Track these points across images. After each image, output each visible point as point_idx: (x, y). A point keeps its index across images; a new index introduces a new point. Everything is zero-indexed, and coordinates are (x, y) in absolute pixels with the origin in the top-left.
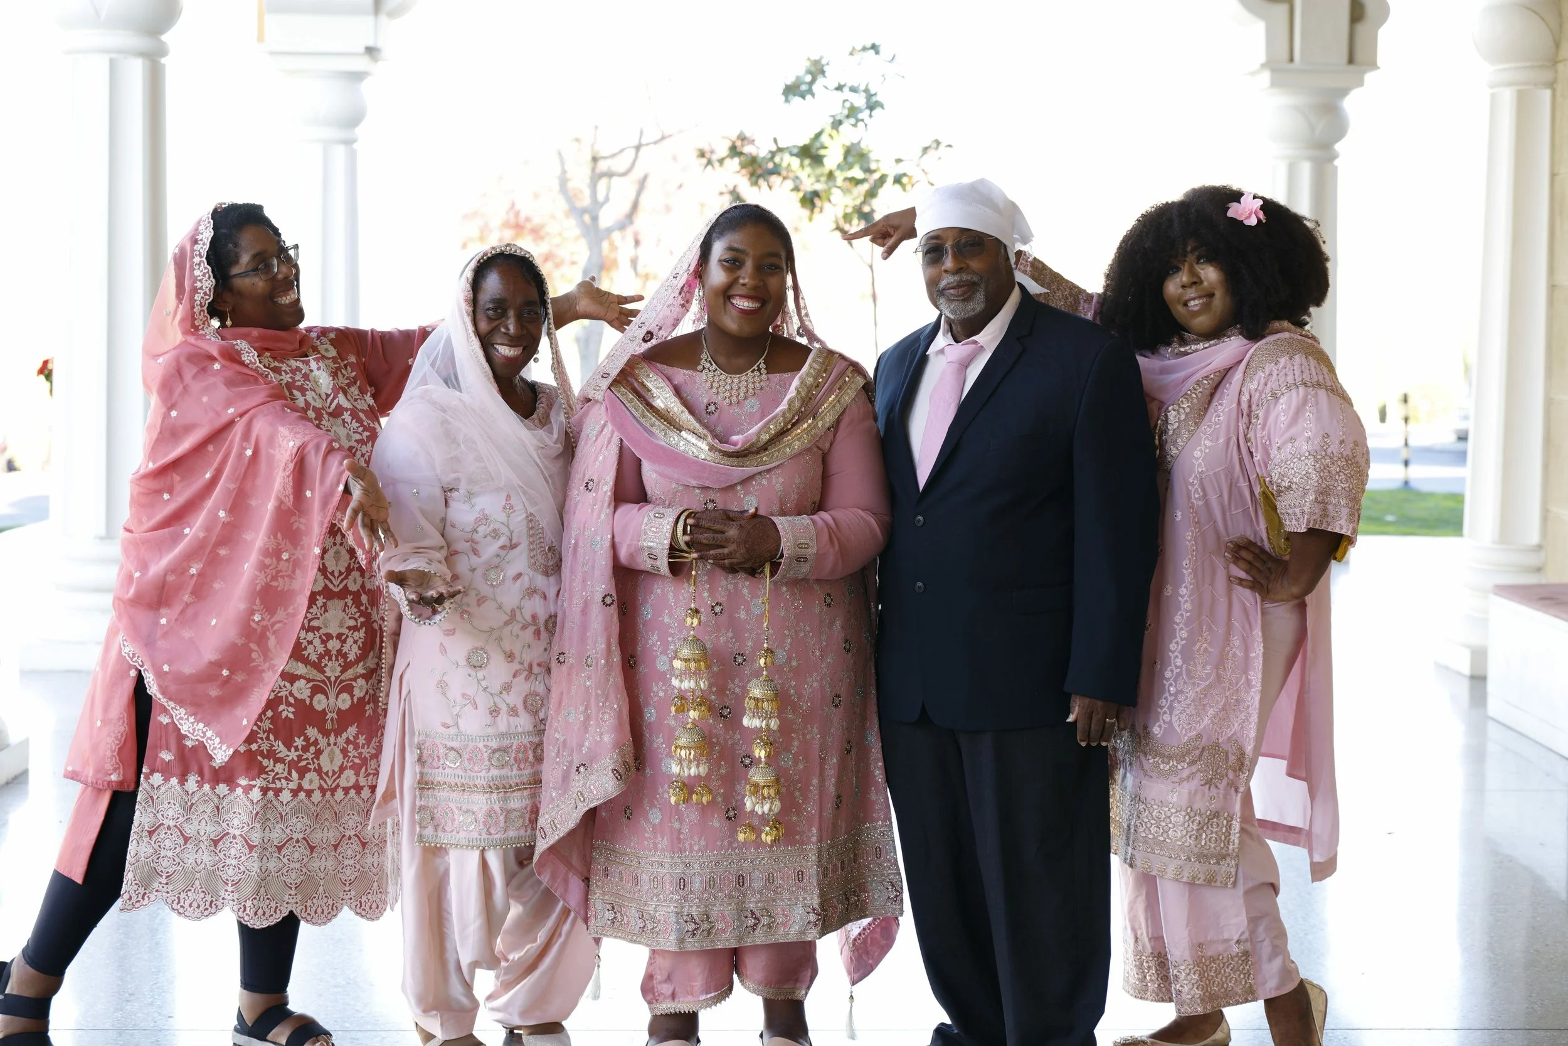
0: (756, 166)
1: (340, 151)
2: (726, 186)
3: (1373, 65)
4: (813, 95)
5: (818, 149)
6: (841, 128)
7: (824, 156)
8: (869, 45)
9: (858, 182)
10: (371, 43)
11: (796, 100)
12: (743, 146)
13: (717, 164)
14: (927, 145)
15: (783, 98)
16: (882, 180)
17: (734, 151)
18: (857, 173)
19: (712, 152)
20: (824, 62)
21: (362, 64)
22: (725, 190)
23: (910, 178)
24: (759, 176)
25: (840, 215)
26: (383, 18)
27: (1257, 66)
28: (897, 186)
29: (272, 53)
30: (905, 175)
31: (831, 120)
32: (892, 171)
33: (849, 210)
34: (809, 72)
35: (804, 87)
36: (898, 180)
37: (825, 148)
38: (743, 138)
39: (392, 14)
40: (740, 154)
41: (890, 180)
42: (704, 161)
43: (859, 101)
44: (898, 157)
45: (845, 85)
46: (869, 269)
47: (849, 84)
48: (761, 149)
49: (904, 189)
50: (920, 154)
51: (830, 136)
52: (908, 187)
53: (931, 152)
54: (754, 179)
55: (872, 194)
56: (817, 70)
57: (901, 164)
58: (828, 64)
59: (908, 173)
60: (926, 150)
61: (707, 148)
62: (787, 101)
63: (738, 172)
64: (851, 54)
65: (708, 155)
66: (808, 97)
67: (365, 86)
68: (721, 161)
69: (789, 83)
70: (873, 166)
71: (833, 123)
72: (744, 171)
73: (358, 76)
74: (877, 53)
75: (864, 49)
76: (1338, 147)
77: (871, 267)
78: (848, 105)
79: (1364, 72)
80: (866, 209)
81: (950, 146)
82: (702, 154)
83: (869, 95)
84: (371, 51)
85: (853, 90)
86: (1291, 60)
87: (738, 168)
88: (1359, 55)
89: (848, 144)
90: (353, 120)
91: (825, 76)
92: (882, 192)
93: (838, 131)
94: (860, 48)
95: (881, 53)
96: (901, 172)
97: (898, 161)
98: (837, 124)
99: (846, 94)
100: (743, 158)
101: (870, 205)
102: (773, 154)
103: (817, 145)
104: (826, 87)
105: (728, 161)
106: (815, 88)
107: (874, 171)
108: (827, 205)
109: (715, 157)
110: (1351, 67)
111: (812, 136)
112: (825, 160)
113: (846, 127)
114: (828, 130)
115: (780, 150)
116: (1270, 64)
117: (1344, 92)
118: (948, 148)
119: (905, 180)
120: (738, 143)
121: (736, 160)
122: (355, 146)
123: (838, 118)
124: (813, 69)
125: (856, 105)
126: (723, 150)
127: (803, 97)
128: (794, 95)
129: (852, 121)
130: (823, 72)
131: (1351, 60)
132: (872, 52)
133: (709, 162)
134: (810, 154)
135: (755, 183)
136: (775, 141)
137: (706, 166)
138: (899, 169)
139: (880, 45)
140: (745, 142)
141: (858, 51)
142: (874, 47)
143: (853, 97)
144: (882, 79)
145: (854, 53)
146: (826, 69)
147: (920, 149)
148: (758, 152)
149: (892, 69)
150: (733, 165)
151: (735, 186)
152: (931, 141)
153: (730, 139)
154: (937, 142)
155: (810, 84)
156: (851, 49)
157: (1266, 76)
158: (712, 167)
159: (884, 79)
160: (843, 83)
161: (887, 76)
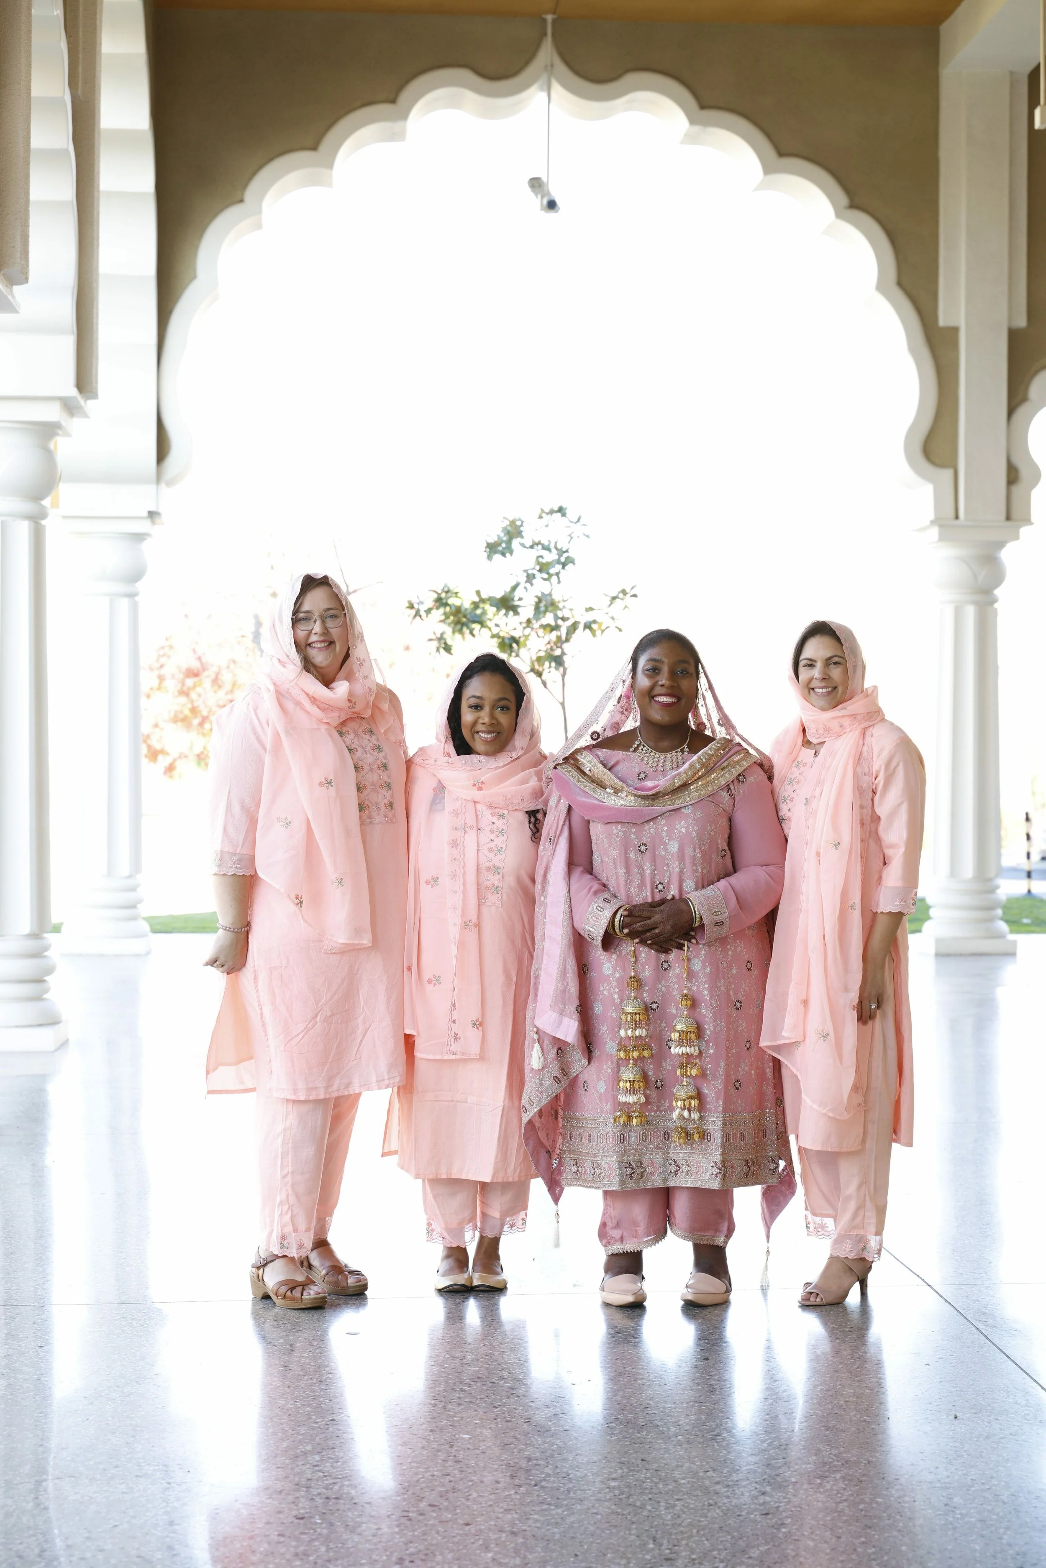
0: (460, 615)
1: (125, 602)
2: (434, 633)
3: (1027, 521)
4: (511, 553)
5: (514, 600)
6: (534, 581)
7: (519, 606)
8: (556, 509)
9: (552, 628)
10: (153, 509)
11: (497, 557)
12: (447, 598)
13: (424, 615)
14: (614, 595)
15: (487, 555)
16: (574, 627)
17: (440, 602)
18: (550, 620)
19: (421, 603)
20: (519, 523)
21: (144, 526)
22: (434, 637)
23: (600, 624)
24: (463, 624)
25: (534, 658)
26: (163, 486)
27: (928, 523)
28: (587, 630)
29: (65, 517)
30: (594, 622)
31: (525, 574)
32: (583, 618)
33: (542, 654)
34: (507, 532)
35: (503, 546)
36: (588, 626)
37: (520, 599)
38: (447, 590)
39: (169, 484)
40: (446, 604)
41: (581, 626)
42: (413, 612)
43: (552, 557)
44: (588, 607)
45: (538, 543)
46: (560, 707)
47: (542, 543)
48: (465, 600)
49: (594, 635)
50: (609, 603)
51: (525, 588)
52: (598, 633)
53: (617, 600)
54: (459, 627)
55: (564, 639)
56: (514, 531)
57: (591, 612)
58: (523, 525)
59: (599, 620)
60: (614, 598)
61: (415, 601)
62: (489, 558)
63: (443, 621)
64: (541, 517)
65: (416, 606)
66: (508, 555)
67: (146, 545)
68: (428, 611)
69: (490, 542)
70: (566, 613)
71: (526, 577)
72: (448, 621)
73: (140, 537)
74: (564, 515)
75: (552, 512)
76: (997, 592)
77: (563, 704)
78: (540, 561)
79: (1020, 527)
80: (558, 652)
81: (635, 596)
82: (411, 606)
83: (561, 552)
84: (152, 515)
85: (547, 548)
86: (957, 517)
87: (442, 617)
88: (1015, 514)
89: (540, 595)
90: (135, 575)
91: (522, 537)
92: (575, 637)
93: (532, 585)
94: (547, 511)
95: (567, 515)
96: (591, 619)
97: (589, 609)
98: (530, 578)
99: (539, 551)
100: (448, 609)
102: (476, 605)
103: (514, 596)
104: (523, 545)
105: (434, 611)
106: (515, 546)
107: (568, 619)
108: (523, 651)
109: (423, 608)
110: (1009, 523)
111: (508, 590)
112: (520, 610)
113: (538, 581)
114: (523, 583)
115: (483, 601)
116: (938, 521)
117: (1001, 545)
118: (633, 598)
119: (594, 626)
120: (443, 595)
121: (442, 610)
122: (136, 598)
123: (530, 572)
124: (509, 529)
125: (548, 561)
126: (430, 603)
127: (504, 555)
128: (496, 553)
129: (545, 575)
130: (519, 534)
131: (1008, 518)
132: (559, 515)
133: (417, 614)
134: (506, 604)
135: (461, 631)
136: (477, 593)
137: (415, 616)
138: (590, 617)
139: (566, 508)
140: (449, 594)
141: (547, 514)
142: (561, 510)
143: (545, 553)
144: (570, 538)
145: (544, 515)
146: (522, 529)
147: (609, 599)
148: (462, 603)
149: (578, 529)
150: (438, 614)
151: (442, 634)
152: (619, 593)
153: (436, 592)
154: (624, 592)
155: (509, 542)
156: (540, 511)
157: (935, 531)
158: (420, 616)
159: (572, 538)
160: (537, 541)
161: (572, 535)
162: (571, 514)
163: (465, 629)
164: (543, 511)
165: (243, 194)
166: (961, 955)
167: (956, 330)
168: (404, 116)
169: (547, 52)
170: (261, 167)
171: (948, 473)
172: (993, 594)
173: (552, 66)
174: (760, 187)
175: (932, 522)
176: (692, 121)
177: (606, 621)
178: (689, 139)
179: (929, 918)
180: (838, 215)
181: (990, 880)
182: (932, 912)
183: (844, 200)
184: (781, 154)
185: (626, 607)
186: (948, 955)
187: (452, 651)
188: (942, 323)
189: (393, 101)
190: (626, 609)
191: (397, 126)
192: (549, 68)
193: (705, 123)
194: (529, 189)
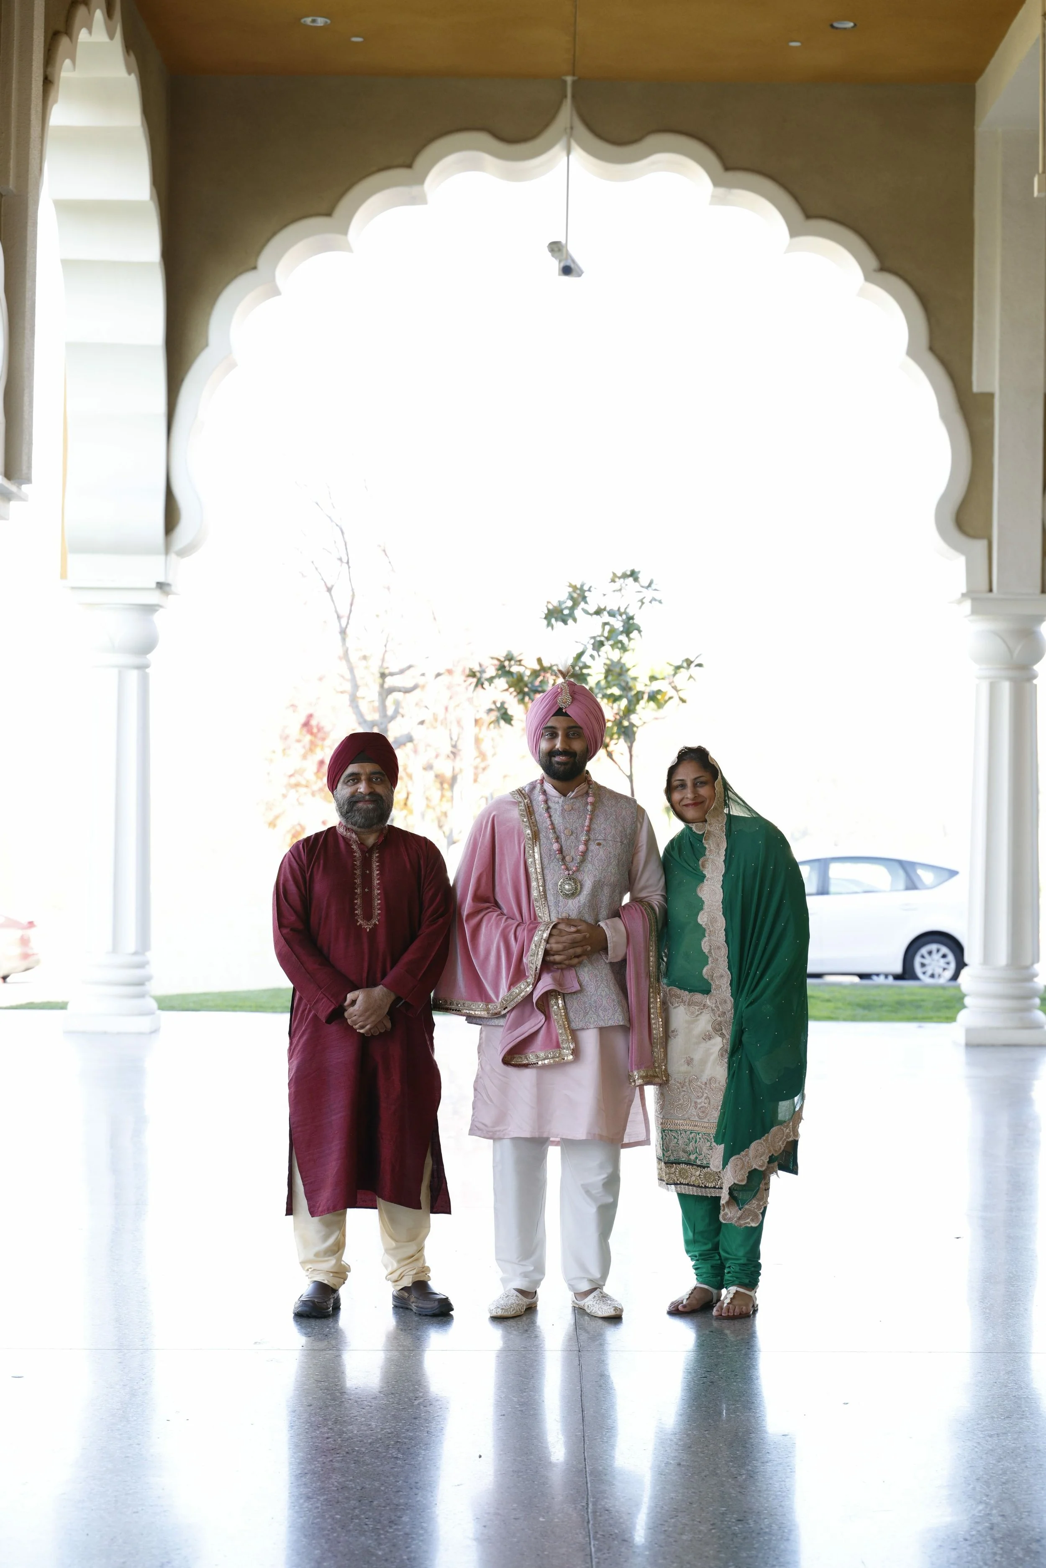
0: (521, 684)
1: (134, 675)
2: (495, 703)
4: (575, 620)
5: (581, 668)
6: (603, 649)
7: (589, 675)
8: (629, 573)
9: (615, 699)
10: (162, 579)
11: (560, 624)
12: (510, 666)
13: (486, 684)
14: (679, 663)
15: (545, 622)
16: (639, 696)
17: (503, 670)
18: (616, 691)
19: (482, 671)
20: (586, 588)
21: (154, 597)
22: (493, 707)
23: (664, 695)
24: (525, 694)
26: (173, 557)
28: (652, 701)
29: (74, 588)
30: (659, 692)
31: (592, 641)
32: (647, 688)
34: (572, 598)
35: (566, 612)
36: (653, 697)
37: (588, 667)
38: (510, 658)
39: (181, 554)
40: (509, 673)
41: (645, 697)
42: (474, 680)
43: (618, 624)
45: (605, 609)
46: (628, 780)
47: (608, 609)
48: (527, 669)
49: (659, 706)
50: (673, 673)
51: (592, 656)
52: (663, 704)
53: (682, 670)
54: (520, 696)
55: (629, 711)
56: (579, 595)
57: (655, 683)
58: (589, 590)
59: (663, 690)
60: (678, 668)
61: (477, 668)
62: (549, 624)
63: (507, 690)
64: (613, 581)
65: (478, 675)
66: (570, 621)
67: (158, 616)
68: (491, 680)
69: (550, 607)
70: (630, 684)
71: (593, 644)
72: (512, 689)
73: (150, 609)
74: (636, 580)
75: (624, 576)
77: (630, 778)
78: (607, 628)
80: (626, 723)
81: (700, 665)
82: (473, 674)
83: (627, 619)
84: (162, 586)
85: (612, 614)
86: (991, 590)
87: (506, 686)
89: (609, 663)
90: (146, 648)
91: (586, 603)
92: (640, 707)
93: (598, 651)
94: (619, 574)
95: (640, 580)
96: (655, 689)
97: (653, 678)
98: (598, 645)
99: (605, 617)
100: (510, 677)
101: (629, 720)
102: (535, 674)
103: (581, 665)
104: (586, 612)
105: (496, 681)
106: (578, 613)
107: (631, 689)
109: (484, 677)
111: (575, 656)
112: (589, 679)
113: (607, 648)
114: (590, 651)
115: (544, 669)
116: (972, 594)
118: (699, 668)
119: (659, 697)
120: (506, 663)
121: (504, 679)
122: (147, 670)
123: (598, 639)
124: (575, 595)
125: (616, 627)
126: (491, 672)
127: (565, 622)
128: (556, 620)
129: (611, 642)
130: (584, 598)
132: (631, 579)
133: (479, 682)
135: (522, 701)
136: (539, 661)
137: (476, 686)
138: (655, 686)
139: (639, 572)
140: (512, 662)
141: (619, 578)
142: (634, 575)
143: (612, 620)
144: (640, 603)
145: (617, 580)
146: (587, 594)
147: (672, 668)
148: (524, 672)
149: (648, 594)
150: (502, 683)
151: (503, 703)
152: (683, 661)
153: (498, 660)
154: (689, 662)
155: (572, 609)
156: (612, 575)
157: (967, 605)
158: (482, 684)
159: (643, 603)
160: (603, 607)
161: (644, 601)
162: (644, 580)
163: (527, 699)
164: (614, 574)
165: (256, 260)
166: (993, 1046)
167: (991, 395)
168: (421, 180)
169: (566, 113)
170: (274, 234)
171: (982, 544)
172: (1033, 670)
173: (572, 128)
174: (789, 250)
175: (963, 595)
176: (716, 183)
177: (671, 692)
178: (716, 200)
179: (964, 1007)
180: (867, 278)
181: (1027, 968)
182: (967, 1001)
183: (873, 263)
184: (808, 216)
185: (691, 677)
186: (979, 1046)
187: (513, 722)
188: (976, 389)
189: (409, 166)
190: (691, 679)
191: (415, 190)
192: (568, 130)
193: (730, 185)
194: (550, 254)
